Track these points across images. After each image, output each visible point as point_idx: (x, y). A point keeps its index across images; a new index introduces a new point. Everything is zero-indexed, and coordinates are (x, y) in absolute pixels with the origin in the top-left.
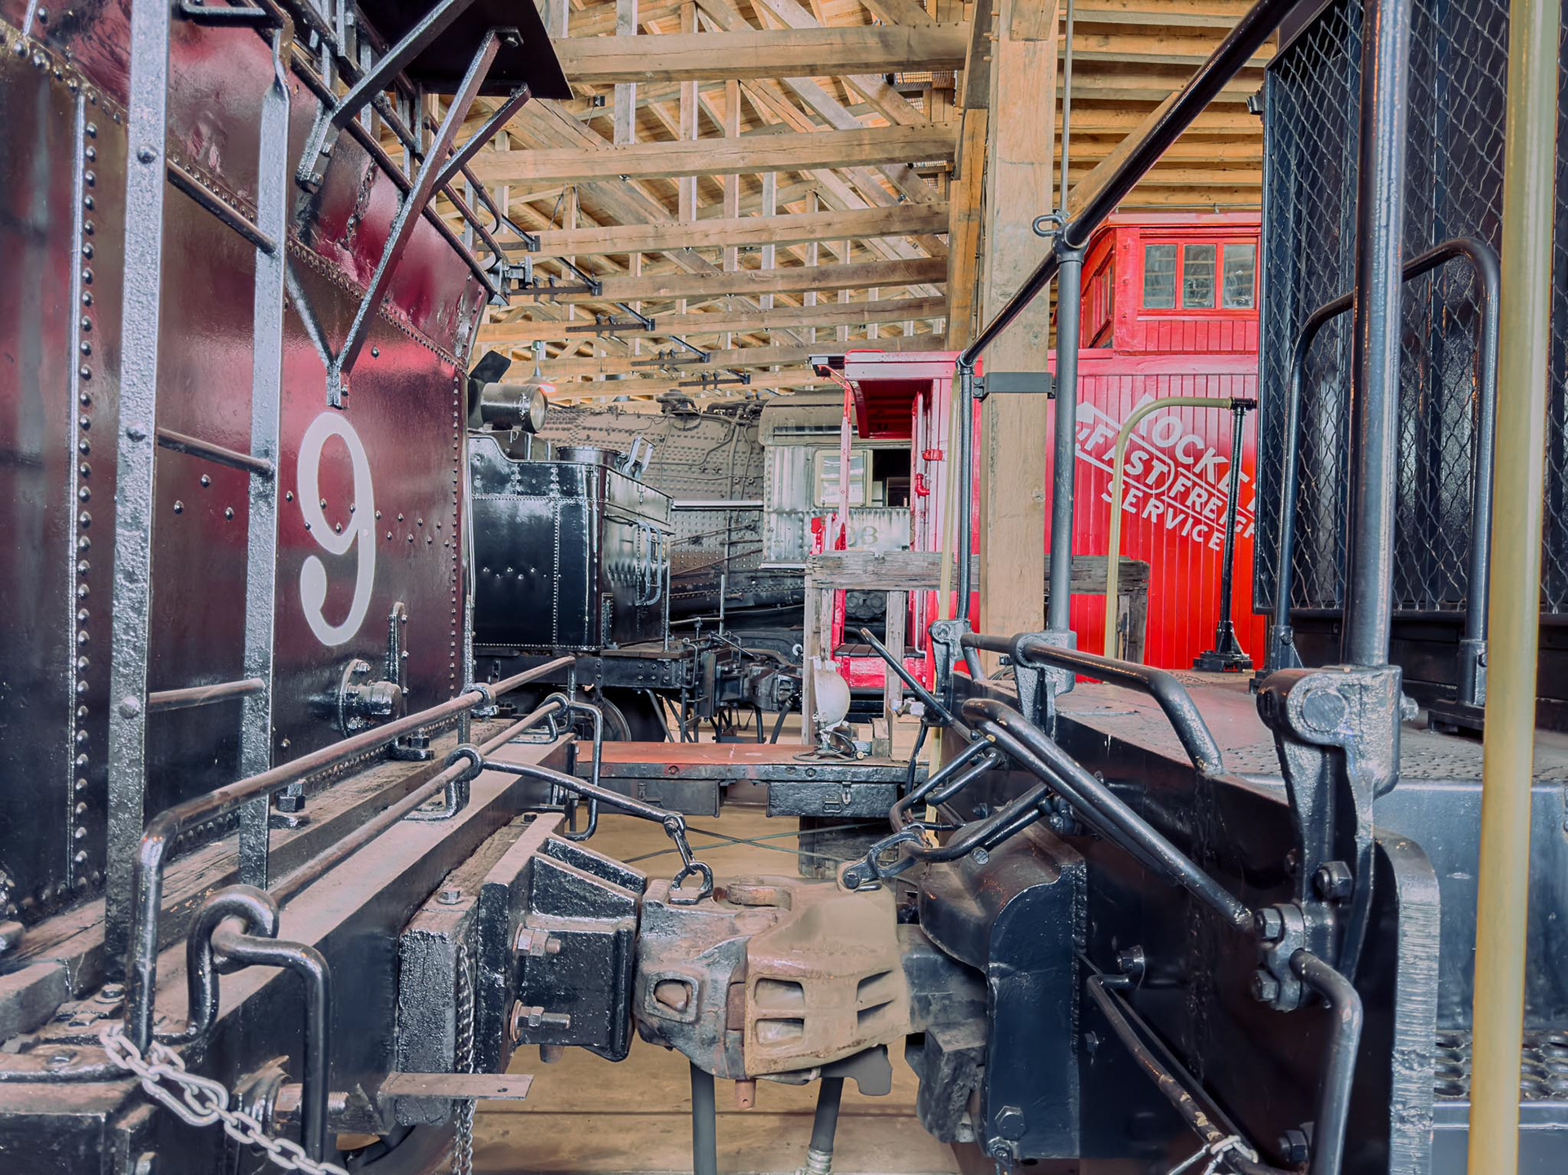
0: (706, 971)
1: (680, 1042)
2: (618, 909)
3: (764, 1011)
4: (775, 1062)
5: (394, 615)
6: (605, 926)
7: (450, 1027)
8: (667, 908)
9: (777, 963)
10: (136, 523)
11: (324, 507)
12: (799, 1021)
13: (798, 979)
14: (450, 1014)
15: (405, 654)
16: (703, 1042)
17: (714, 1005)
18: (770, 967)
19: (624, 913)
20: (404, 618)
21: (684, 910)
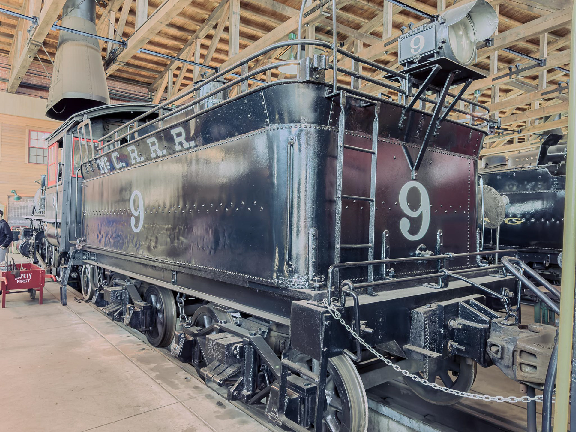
0: (505, 344)
1: (498, 364)
2: (483, 322)
3: (523, 361)
4: (526, 377)
5: (438, 233)
6: (479, 326)
7: (423, 337)
8: (499, 325)
9: (527, 346)
10: (339, 214)
11: (409, 205)
12: (535, 367)
13: (534, 353)
14: (423, 334)
15: (442, 244)
16: (505, 366)
17: (508, 356)
18: (524, 347)
19: (486, 324)
20: (441, 234)
21: (504, 327)
